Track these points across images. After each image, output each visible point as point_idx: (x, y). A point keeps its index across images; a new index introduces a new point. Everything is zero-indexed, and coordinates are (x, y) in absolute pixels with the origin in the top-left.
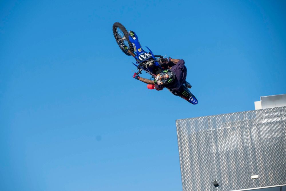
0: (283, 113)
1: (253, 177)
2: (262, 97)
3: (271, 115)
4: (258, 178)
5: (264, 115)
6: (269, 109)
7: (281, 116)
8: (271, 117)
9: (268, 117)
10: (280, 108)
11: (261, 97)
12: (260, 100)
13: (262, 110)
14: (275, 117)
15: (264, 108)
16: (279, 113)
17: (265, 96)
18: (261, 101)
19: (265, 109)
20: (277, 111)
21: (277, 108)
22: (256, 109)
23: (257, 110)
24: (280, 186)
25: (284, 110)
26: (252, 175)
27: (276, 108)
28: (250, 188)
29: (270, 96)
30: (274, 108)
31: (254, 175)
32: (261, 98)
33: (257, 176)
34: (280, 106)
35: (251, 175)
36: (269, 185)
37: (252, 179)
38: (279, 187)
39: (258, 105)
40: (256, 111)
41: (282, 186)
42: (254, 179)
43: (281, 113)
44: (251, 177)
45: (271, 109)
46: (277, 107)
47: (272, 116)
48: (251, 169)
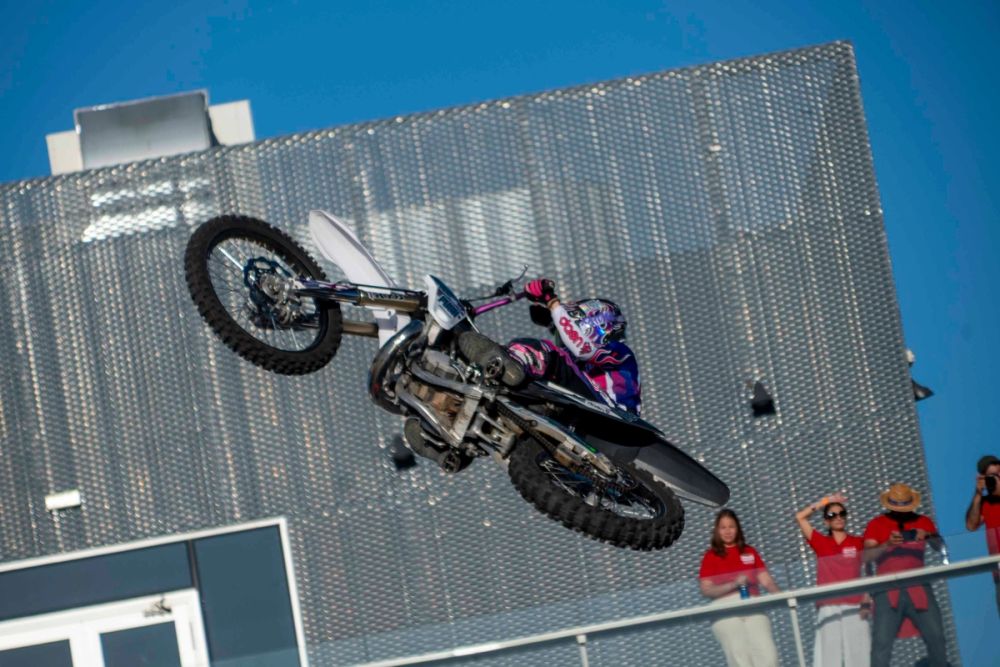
0: (187, 186)
1: (55, 501)
2: (84, 109)
3: (131, 195)
4: (77, 508)
5: (97, 200)
6: (117, 167)
7: (177, 199)
8: (127, 207)
9: (116, 209)
10: (169, 159)
11: (76, 112)
12: (73, 128)
13: (85, 174)
14: (146, 205)
15: (95, 164)
16: (166, 187)
17: (94, 109)
18: (78, 129)
19: (98, 172)
20: (156, 178)
21: (154, 162)
22: (56, 170)
23: (59, 177)
24: (186, 542)
25: (188, 170)
26: (48, 494)
27: (149, 163)
28: (43, 554)
29: (124, 104)
30: (141, 164)
31: (58, 492)
32: (80, 116)
33: (72, 498)
34: (173, 152)
35: (42, 491)
36: (133, 539)
37: (51, 511)
38: (184, 546)
39: (65, 151)
40: (56, 178)
41: (194, 541)
42: (60, 510)
43: (176, 185)
44: (43, 502)
45: (126, 167)
46: (154, 155)
47: (133, 203)
48: (41, 464)
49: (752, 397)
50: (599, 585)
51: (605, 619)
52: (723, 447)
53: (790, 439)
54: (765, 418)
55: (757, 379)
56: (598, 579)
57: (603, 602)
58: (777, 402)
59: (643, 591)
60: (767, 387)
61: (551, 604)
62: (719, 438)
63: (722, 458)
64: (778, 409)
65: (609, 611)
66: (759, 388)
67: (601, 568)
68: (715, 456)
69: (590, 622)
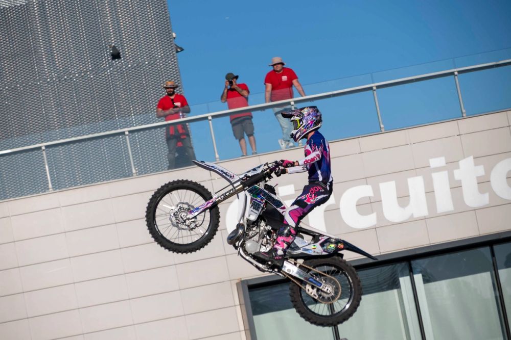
49: (111, 51)
50: (51, 126)
51: (54, 140)
52: (100, 71)
53: (127, 68)
54: (117, 60)
55: (113, 44)
56: (51, 124)
57: (53, 133)
58: (121, 54)
59: (69, 129)
60: (117, 48)
61: (32, 134)
62: (98, 68)
63: (100, 76)
64: (122, 56)
65: (55, 137)
66: (114, 48)
67: (52, 119)
68: (97, 75)
69: (48, 141)
